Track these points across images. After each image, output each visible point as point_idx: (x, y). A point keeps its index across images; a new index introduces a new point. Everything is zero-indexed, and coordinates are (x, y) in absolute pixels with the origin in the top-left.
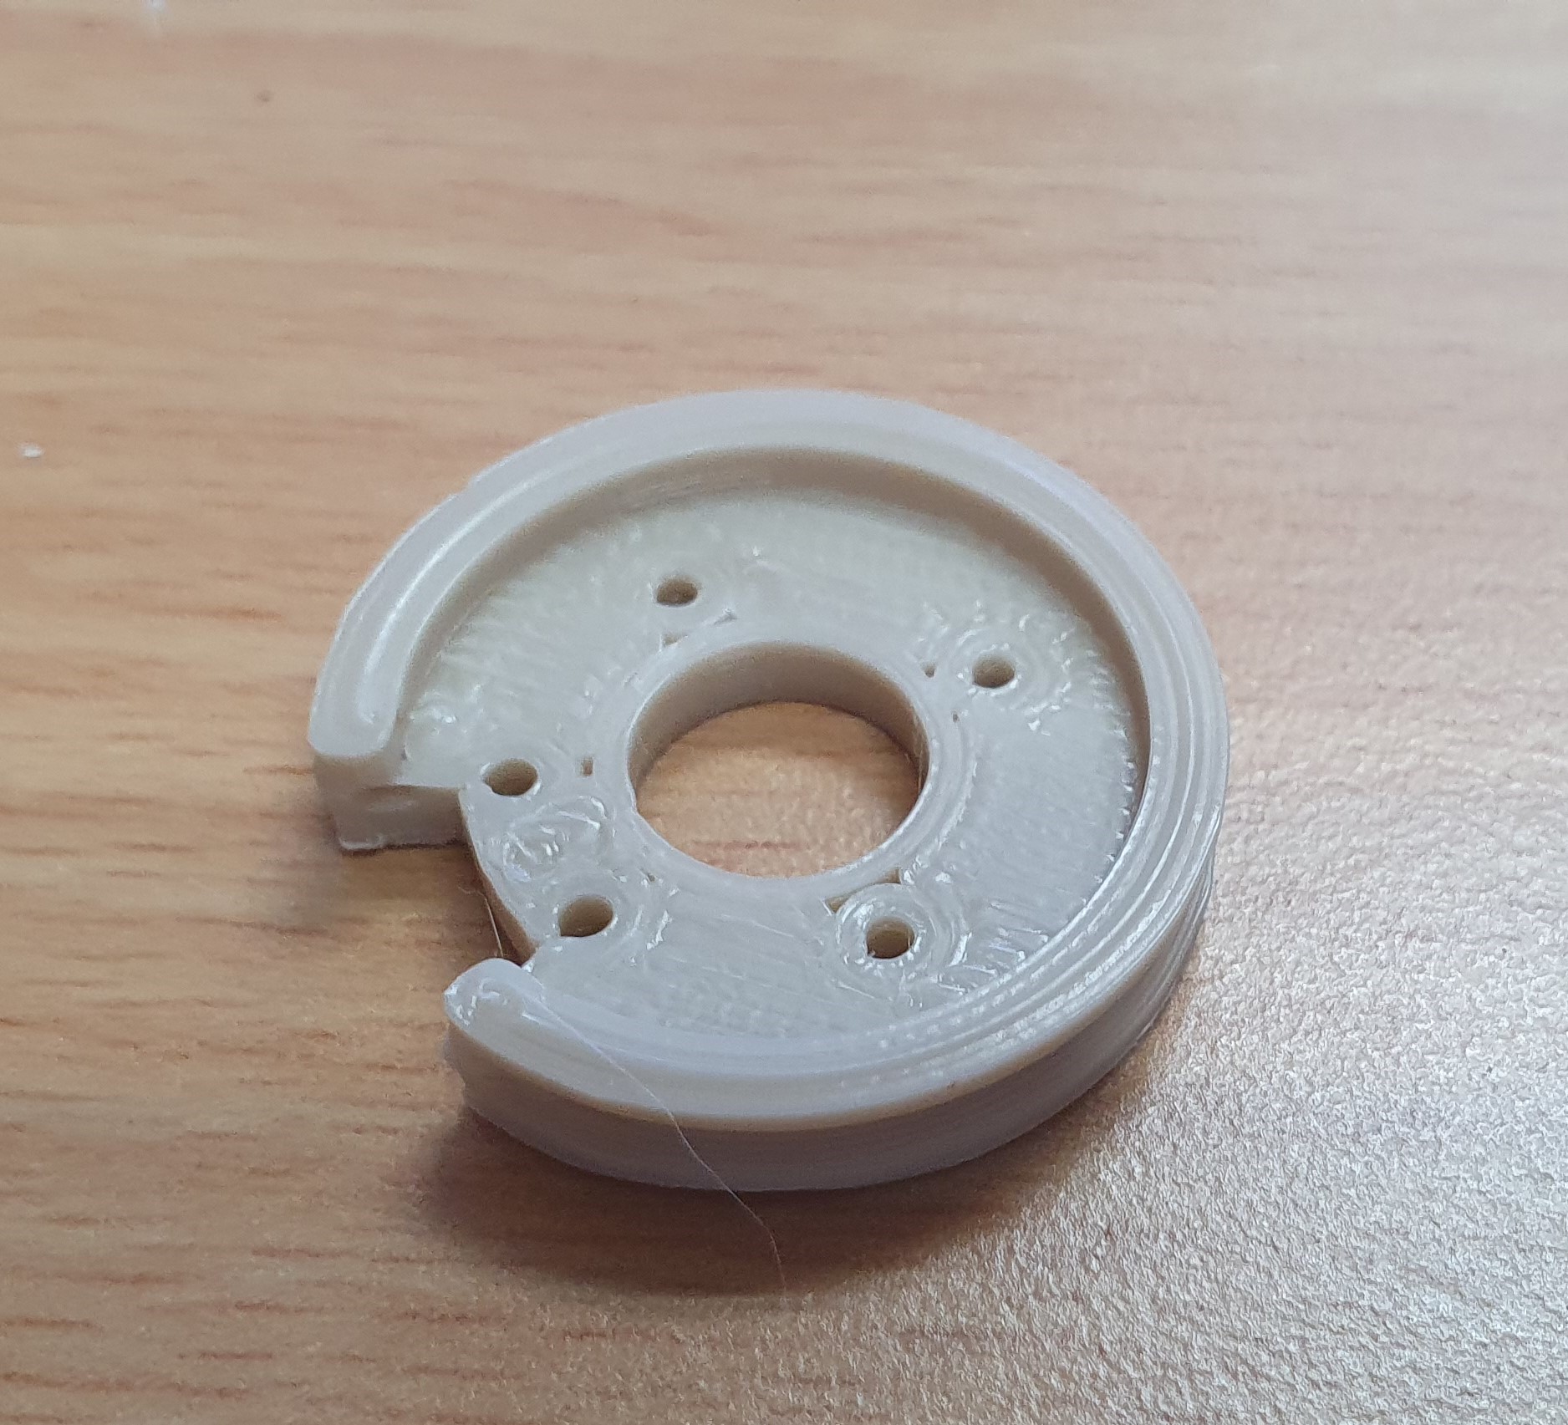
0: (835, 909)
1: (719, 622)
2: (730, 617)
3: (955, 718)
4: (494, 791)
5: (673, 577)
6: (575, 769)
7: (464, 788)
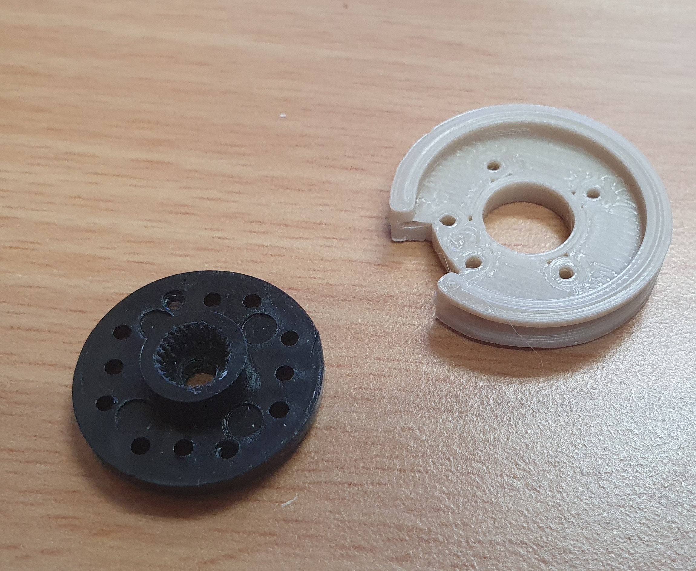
0: (549, 263)
1: (507, 176)
2: (510, 174)
3: (582, 207)
4: (443, 224)
5: (493, 162)
6: (467, 218)
7: (434, 223)
